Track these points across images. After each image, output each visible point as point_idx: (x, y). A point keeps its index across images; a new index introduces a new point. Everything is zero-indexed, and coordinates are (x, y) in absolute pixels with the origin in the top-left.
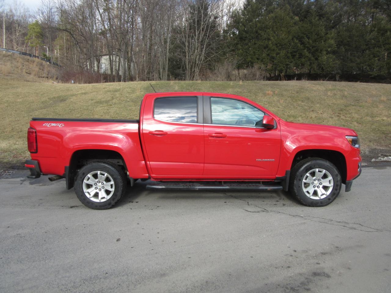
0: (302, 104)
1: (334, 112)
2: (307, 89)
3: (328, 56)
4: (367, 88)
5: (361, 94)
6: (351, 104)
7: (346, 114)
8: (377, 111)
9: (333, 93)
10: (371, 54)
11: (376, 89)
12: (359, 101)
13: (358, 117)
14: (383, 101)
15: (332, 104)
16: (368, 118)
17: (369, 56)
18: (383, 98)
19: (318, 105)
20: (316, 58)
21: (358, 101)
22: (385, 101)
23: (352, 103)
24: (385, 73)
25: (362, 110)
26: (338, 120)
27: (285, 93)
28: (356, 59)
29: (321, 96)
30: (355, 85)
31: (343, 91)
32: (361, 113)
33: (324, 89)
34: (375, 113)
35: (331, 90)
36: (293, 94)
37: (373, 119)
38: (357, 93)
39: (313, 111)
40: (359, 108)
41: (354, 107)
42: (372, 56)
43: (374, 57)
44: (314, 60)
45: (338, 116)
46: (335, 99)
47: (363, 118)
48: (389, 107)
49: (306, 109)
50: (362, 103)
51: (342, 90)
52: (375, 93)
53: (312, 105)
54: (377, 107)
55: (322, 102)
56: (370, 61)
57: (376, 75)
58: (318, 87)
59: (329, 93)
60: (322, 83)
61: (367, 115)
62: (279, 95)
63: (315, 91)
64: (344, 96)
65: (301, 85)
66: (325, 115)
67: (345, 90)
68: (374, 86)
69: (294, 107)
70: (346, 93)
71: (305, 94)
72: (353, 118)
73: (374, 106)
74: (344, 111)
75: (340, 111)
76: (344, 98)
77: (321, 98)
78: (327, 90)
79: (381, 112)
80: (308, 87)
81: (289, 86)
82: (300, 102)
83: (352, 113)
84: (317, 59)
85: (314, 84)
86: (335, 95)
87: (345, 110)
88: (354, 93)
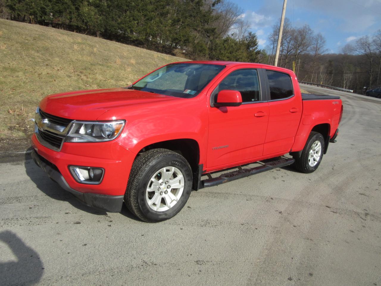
0: (36, 54)
1: (75, 70)
2: (50, 38)
3: (89, 8)
4: (119, 48)
5: (112, 54)
6: (98, 63)
7: (89, 74)
8: (124, 74)
9: (81, 47)
10: (131, 16)
11: (128, 51)
12: (108, 60)
13: (102, 78)
14: (132, 64)
15: (76, 59)
16: (112, 81)
17: (130, 17)
18: (133, 61)
19: (57, 59)
20: (77, 7)
21: (106, 61)
22: (134, 64)
23: (100, 62)
24: (142, 38)
25: (108, 71)
26: (77, 81)
27: (14, 36)
28: (118, 18)
29: (66, 49)
30: (108, 43)
31: (94, 47)
32: (106, 75)
33: (72, 41)
34: (121, 76)
35: (79, 43)
36: (27, 40)
37: (117, 83)
38: (107, 52)
39: (47, 65)
40: (106, 68)
41: (100, 67)
42: (131, 18)
43: (134, 19)
44: (74, 9)
45: (78, 75)
46: (81, 55)
47: (106, 80)
48: (136, 71)
49: (39, 62)
50: (111, 63)
51: (92, 46)
52: (126, 55)
53: (50, 58)
54: (125, 70)
55: (64, 56)
56: (130, 23)
57: (135, 39)
58: (66, 38)
59: (75, 47)
60: (71, 35)
61: (112, 78)
62: (5, 38)
63: (59, 41)
64: (92, 53)
65: (43, 31)
66: (61, 73)
67: (95, 47)
68: (128, 47)
69: (21, 57)
70: (95, 49)
71: (45, 43)
72: (96, 79)
73: (122, 68)
74: (89, 71)
75: (83, 69)
76: (92, 55)
77: (65, 51)
78: (74, 43)
79: (127, 75)
80: (52, 35)
81: (26, 29)
82: (33, 52)
83: (96, 73)
84: (77, 9)
85: (61, 33)
86: (83, 50)
87: (89, 68)
88: (105, 52)
